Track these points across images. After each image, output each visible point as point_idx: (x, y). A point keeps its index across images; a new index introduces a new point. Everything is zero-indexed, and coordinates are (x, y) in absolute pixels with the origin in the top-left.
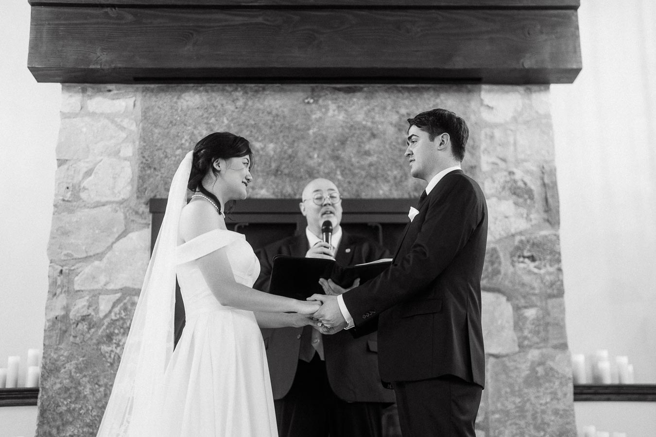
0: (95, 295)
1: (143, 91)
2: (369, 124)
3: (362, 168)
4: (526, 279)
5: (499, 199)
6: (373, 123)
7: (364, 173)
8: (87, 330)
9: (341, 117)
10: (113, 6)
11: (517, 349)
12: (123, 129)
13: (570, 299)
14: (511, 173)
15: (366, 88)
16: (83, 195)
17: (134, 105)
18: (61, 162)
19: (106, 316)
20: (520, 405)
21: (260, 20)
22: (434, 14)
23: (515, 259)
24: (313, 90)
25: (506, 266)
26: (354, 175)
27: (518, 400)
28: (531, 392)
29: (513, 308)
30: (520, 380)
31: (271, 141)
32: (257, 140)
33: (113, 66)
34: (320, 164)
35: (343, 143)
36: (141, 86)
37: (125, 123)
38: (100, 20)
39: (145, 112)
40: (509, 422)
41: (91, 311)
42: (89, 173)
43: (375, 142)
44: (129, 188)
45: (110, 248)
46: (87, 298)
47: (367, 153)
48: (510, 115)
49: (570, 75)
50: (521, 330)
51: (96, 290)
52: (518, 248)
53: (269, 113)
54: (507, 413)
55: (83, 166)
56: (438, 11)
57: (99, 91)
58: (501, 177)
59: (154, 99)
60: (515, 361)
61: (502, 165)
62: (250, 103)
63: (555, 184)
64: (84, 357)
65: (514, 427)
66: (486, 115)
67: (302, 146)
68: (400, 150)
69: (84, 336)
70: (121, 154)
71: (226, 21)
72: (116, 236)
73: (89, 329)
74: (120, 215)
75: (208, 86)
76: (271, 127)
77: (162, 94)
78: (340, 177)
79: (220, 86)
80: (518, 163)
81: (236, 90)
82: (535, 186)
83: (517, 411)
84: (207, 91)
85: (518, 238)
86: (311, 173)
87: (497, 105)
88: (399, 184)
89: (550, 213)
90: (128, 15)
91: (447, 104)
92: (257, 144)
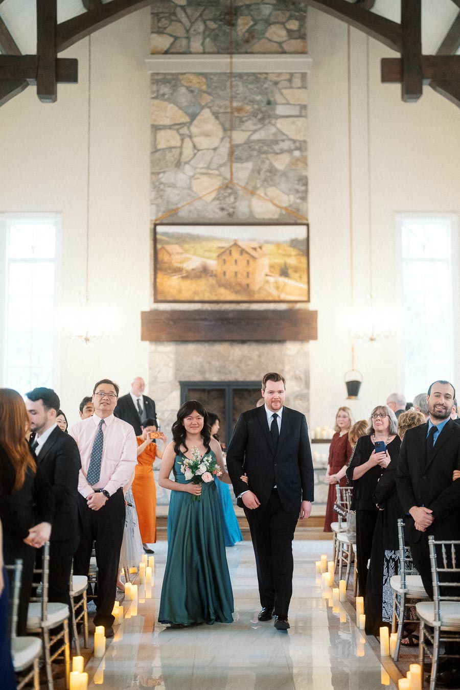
0: (163, 412)
1: (175, 345)
2: (249, 355)
3: (247, 370)
6: (251, 355)
7: (247, 372)
9: (240, 353)
10: (166, 319)
12: (169, 357)
13: (311, 412)
15: (248, 343)
16: (158, 379)
17: (173, 349)
18: (150, 368)
19: (167, 418)
21: (213, 323)
22: (270, 321)
23: (296, 399)
24: (231, 344)
26: (244, 373)
35: (241, 362)
36: (175, 342)
37: (170, 355)
38: (162, 324)
39: (176, 351)
41: (162, 417)
42: (159, 372)
43: (251, 361)
45: (167, 397)
47: (248, 365)
48: (296, 352)
49: (315, 337)
53: (217, 351)
55: (157, 370)
56: (272, 320)
57: (161, 344)
58: (291, 373)
59: (179, 347)
63: (309, 376)
66: (288, 352)
67: (227, 363)
70: (169, 366)
71: (202, 324)
74: (170, 386)
75: (196, 343)
76: (217, 356)
77: (182, 346)
78: (239, 373)
79: (200, 342)
80: (298, 369)
81: (205, 344)
82: (303, 376)
85: (296, 393)
86: (230, 372)
87: (291, 348)
88: (258, 375)
89: (307, 385)
90: (171, 323)
91: (275, 348)
92: (213, 363)
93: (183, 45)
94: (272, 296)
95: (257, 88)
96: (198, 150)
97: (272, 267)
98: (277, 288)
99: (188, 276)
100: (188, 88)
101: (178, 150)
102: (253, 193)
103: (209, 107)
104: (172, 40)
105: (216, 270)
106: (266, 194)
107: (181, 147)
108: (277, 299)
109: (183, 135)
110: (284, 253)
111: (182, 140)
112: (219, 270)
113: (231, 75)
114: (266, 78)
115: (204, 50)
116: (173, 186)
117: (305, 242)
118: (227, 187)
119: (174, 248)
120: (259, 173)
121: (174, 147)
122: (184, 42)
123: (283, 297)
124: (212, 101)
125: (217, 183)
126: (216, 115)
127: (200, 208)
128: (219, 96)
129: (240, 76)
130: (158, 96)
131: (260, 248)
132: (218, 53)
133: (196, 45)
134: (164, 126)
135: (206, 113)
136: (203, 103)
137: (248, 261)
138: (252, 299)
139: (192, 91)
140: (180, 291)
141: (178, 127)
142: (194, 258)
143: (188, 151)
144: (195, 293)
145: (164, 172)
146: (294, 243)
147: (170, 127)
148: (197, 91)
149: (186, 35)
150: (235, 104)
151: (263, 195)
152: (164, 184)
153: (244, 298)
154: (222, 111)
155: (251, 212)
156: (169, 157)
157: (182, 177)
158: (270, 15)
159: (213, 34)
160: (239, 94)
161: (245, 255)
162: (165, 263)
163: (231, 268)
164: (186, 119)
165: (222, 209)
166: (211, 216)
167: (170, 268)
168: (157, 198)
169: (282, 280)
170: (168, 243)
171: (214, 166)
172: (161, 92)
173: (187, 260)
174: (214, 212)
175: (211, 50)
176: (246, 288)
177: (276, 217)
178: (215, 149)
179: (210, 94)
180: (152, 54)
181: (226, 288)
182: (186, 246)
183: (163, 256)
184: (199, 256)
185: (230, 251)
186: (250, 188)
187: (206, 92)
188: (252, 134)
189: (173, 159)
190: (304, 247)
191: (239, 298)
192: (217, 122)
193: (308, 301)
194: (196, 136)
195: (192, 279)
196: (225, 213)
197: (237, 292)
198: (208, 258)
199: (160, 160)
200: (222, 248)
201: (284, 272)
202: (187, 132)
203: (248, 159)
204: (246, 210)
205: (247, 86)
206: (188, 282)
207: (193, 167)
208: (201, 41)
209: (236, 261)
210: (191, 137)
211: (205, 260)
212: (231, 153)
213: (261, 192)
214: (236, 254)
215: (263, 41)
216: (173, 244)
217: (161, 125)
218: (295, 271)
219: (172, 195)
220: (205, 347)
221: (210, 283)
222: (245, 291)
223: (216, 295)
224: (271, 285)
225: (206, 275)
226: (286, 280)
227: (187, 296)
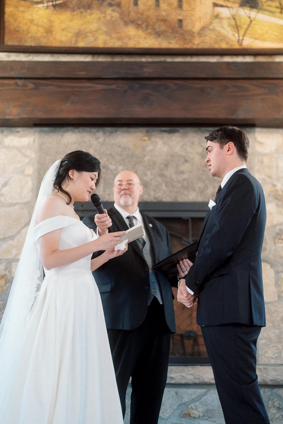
0: (9, 262)
1: (39, 132)
2: (183, 154)
3: (179, 182)
6: (186, 152)
7: (180, 185)
8: (4, 284)
9: (165, 149)
10: (20, 78)
11: (277, 299)
12: (26, 156)
14: (274, 186)
15: (182, 130)
16: (2, 199)
17: (34, 141)
20: (278, 334)
21: (114, 87)
22: (225, 83)
23: (277, 240)
24: (147, 132)
25: (270, 245)
26: (174, 186)
27: (277, 331)
29: (275, 272)
30: (279, 319)
31: (120, 164)
32: (111, 163)
33: (20, 117)
34: (151, 180)
35: (166, 165)
36: (38, 129)
37: (28, 153)
38: (11, 87)
39: (41, 146)
40: (272, 345)
41: (7, 272)
42: (5, 185)
43: (187, 165)
44: (31, 194)
45: (19, 232)
46: (4, 264)
50: (280, 286)
51: (10, 259)
52: (278, 234)
53: (120, 146)
54: (270, 340)
55: (2, 180)
56: (228, 81)
57: (12, 132)
58: (268, 188)
59: (46, 137)
60: (275, 306)
61: (268, 180)
62: (107, 140)
64: (2, 301)
65: (275, 348)
66: (258, 148)
68: (203, 171)
69: (2, 288)
70: (26, 172)
71: (92, 87)
72: (23, 225)
73: (6, 283)
75: (81, 129)
76: (120, 155)
77: (52, 134)
78: (164, 187)
79: (88, 129)
80: (279, 179)
81: (98, 131)
83: (277, 339)
84: (80, 132)
85: (278, 228)
90: (31, 85)
94: (227, 44)
98: (237, 27)
108: (237, 46)
123: (249, 43)
138: (188, 46)
140: (49, 31)
144: (78, 34)
153: (174, 44)
169: (245, 13)
176: (177, 27)
181: (138, 26)
191: (164, 45)
195: (73, 10)
197: (159, 34)
206: (65, 15)
220: (97, 138)
221: (108, 17)
222: (174, 31)
223: (119, 39)
224: (225, 22)
225: (101, 4)
226: (253, 13)
227: (64, 39)
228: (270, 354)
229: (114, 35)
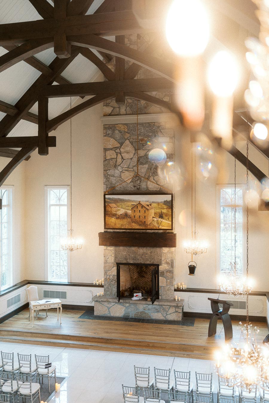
0: (110, 276)
2: (146, 252)
4: (168, 276)
5: (165, 264)
7: (145, 260)
9: (142, 251)
12: (112, 252)
15: (146, 247)
16: (108, 262)
18: (104, 257)
19: (111, 278)
24: (138, 247)
25: (165, 274)
28: (168, 292)
29: (166, 280)
35: (143, 255)
36: (114, 246)
39: (115, 250)
41: (109, 278)
42: (108, 258)
43: (147, 255)
44: (113, 261)
45: (111, 269)
47: (146, 257)
48: (167, 251)
49: (175, 246)
50: (167, 283)
52: (167, 271)
54: (164, 294)
55: (107, 257)
57: (109, 247)
58: (165, 261)
59: (116, 248)
60: (166, 287)
61: (165, 259)
63: (173, 262)
66: (163, 251)
67: (137, 255)
70: (112, 256)
72: (112, 267)
73: (109, 280)
74: (113, 265)
77: (118, 247)
80: (168, 259)
82: (170, 263)
86: (138, 259)
87: (165, 250)
88: (150, 261)
89: (172, 266)
90: (112, 238)
91: (158, 249)
92: (131, 255)
93: (117, 111)
94: (156, 227)
95: (150, 129)
96: (124, 160)
97: (155, 214)
98: (158, 223)
99: (119, 217)
100: (119, 131)
101: (115, 160)
102: (148, 179)
103: (128, 140)
104: (112, 109)
105: (131, 215)
106: (154, 179)
107: (116, 158)
108: (158, 228)
109: (117, 152)
110: (160, 207)
111: (117, 155)
112: (132, 215)
113: (138, 124)
114: (154, 125)
115: (126, 112)
116: (113, 176)
117: (171, 202)
118: (137, 176)
119: (113, 205)
120: (151, 170)
121: (113, 158)
122: (118, 109)
123: (160, 227)
124: (130, 136)
125: (132, 174)
126: (132, 143)
127: (125, 186)
128: (133, 134)
129: (142, 124)
130: (106, 135)
131: (151, 205)
132: (133, 114)
133: (123, 111)
134: (109, 148)
135: (127, 142)
136: (126, 137)
137: (145, 211)
138: (147, 228)
139: (121, 132)
140: (115, 224)
141: (115, 149)
142: (121, 209)
143: (119, 160)
144: (122, 225)
145: (109, 170)
146: (166, 203)
147: (111, 149)
148: (123, 132)
149: (118, 106)
150: (140, 138)
151: (152, 180)
152: (109, 175)
153: (143, 228)
154: (134, 141)
155: (147, 187)
156: (111, 162)
157: (117, 172)
158: (156, 95)
159: (130, 104)
160: (142, 133)
161: (144, 208)
162: (109, 212)
163: (137, 214)
164: (119, 145)
165: (135, 186)
166: (129, 190)
167: (111, 214)
168: (106, 182)
169: (160, 219)
170: (111, 203)
171: (131, 166)
172: (108, 133)
173: (119, 210)
174: (131, 188)
175: (129, 113)
176: (144, 223)
177: (159, 190)
178: (131, 159)
179: (129, 133)
180: (104, 116)
181: (135, 223)
182: (118, 204)
183: (108, 209)
184: (124, 209)
185: (137, 206)
186: (147, 177)
187: (127, 132)
188: (147, 152)
189: (113, 164)
190: (170, 205)
191: (141, 228)
192: (132, 146)
193: (172, 229)
194: (123, 153)
196: (136, 188)
197: (140, 225)
198: (128, 210)
199: (107, 164)
200: (134, 205)
201: (161, 216)
202: (119, 151)
203: (145, 164)
204: (145, 187)
205: (146, 129)
206: (119, 220)
207: (122, 167)
208: (125, 108)
209: (140, 211)
210: (120, 153)
211: (126, 210)
212: (138, 161)
213: (151, 179)
214: (140, 208)
215: (153, 107)
216: (112, 203)
217: (107, 148)
218: (166, 216)
219: (113, 180)
220: (127, 248)
221: (128, 221)
222: (143, 224)
223: (131, 226)
224: (155, 222)
225: (127, 217)
226: (162, 220)
227: (119, 226)
228: (164, 297)
229: (130, 225)
